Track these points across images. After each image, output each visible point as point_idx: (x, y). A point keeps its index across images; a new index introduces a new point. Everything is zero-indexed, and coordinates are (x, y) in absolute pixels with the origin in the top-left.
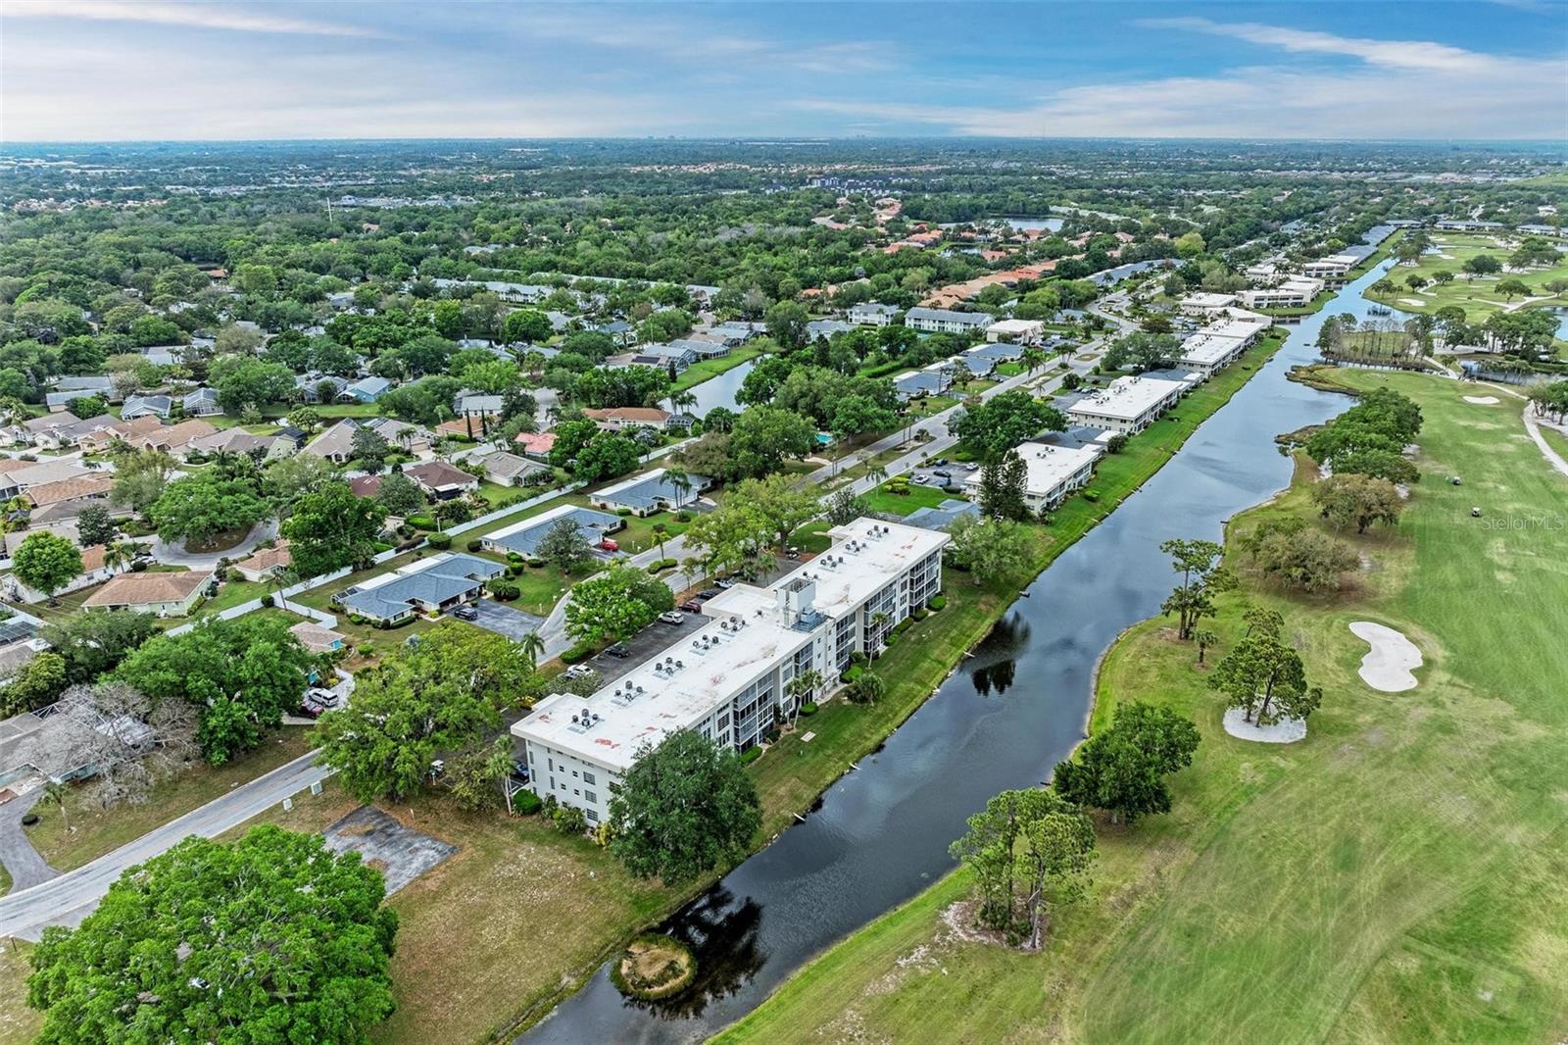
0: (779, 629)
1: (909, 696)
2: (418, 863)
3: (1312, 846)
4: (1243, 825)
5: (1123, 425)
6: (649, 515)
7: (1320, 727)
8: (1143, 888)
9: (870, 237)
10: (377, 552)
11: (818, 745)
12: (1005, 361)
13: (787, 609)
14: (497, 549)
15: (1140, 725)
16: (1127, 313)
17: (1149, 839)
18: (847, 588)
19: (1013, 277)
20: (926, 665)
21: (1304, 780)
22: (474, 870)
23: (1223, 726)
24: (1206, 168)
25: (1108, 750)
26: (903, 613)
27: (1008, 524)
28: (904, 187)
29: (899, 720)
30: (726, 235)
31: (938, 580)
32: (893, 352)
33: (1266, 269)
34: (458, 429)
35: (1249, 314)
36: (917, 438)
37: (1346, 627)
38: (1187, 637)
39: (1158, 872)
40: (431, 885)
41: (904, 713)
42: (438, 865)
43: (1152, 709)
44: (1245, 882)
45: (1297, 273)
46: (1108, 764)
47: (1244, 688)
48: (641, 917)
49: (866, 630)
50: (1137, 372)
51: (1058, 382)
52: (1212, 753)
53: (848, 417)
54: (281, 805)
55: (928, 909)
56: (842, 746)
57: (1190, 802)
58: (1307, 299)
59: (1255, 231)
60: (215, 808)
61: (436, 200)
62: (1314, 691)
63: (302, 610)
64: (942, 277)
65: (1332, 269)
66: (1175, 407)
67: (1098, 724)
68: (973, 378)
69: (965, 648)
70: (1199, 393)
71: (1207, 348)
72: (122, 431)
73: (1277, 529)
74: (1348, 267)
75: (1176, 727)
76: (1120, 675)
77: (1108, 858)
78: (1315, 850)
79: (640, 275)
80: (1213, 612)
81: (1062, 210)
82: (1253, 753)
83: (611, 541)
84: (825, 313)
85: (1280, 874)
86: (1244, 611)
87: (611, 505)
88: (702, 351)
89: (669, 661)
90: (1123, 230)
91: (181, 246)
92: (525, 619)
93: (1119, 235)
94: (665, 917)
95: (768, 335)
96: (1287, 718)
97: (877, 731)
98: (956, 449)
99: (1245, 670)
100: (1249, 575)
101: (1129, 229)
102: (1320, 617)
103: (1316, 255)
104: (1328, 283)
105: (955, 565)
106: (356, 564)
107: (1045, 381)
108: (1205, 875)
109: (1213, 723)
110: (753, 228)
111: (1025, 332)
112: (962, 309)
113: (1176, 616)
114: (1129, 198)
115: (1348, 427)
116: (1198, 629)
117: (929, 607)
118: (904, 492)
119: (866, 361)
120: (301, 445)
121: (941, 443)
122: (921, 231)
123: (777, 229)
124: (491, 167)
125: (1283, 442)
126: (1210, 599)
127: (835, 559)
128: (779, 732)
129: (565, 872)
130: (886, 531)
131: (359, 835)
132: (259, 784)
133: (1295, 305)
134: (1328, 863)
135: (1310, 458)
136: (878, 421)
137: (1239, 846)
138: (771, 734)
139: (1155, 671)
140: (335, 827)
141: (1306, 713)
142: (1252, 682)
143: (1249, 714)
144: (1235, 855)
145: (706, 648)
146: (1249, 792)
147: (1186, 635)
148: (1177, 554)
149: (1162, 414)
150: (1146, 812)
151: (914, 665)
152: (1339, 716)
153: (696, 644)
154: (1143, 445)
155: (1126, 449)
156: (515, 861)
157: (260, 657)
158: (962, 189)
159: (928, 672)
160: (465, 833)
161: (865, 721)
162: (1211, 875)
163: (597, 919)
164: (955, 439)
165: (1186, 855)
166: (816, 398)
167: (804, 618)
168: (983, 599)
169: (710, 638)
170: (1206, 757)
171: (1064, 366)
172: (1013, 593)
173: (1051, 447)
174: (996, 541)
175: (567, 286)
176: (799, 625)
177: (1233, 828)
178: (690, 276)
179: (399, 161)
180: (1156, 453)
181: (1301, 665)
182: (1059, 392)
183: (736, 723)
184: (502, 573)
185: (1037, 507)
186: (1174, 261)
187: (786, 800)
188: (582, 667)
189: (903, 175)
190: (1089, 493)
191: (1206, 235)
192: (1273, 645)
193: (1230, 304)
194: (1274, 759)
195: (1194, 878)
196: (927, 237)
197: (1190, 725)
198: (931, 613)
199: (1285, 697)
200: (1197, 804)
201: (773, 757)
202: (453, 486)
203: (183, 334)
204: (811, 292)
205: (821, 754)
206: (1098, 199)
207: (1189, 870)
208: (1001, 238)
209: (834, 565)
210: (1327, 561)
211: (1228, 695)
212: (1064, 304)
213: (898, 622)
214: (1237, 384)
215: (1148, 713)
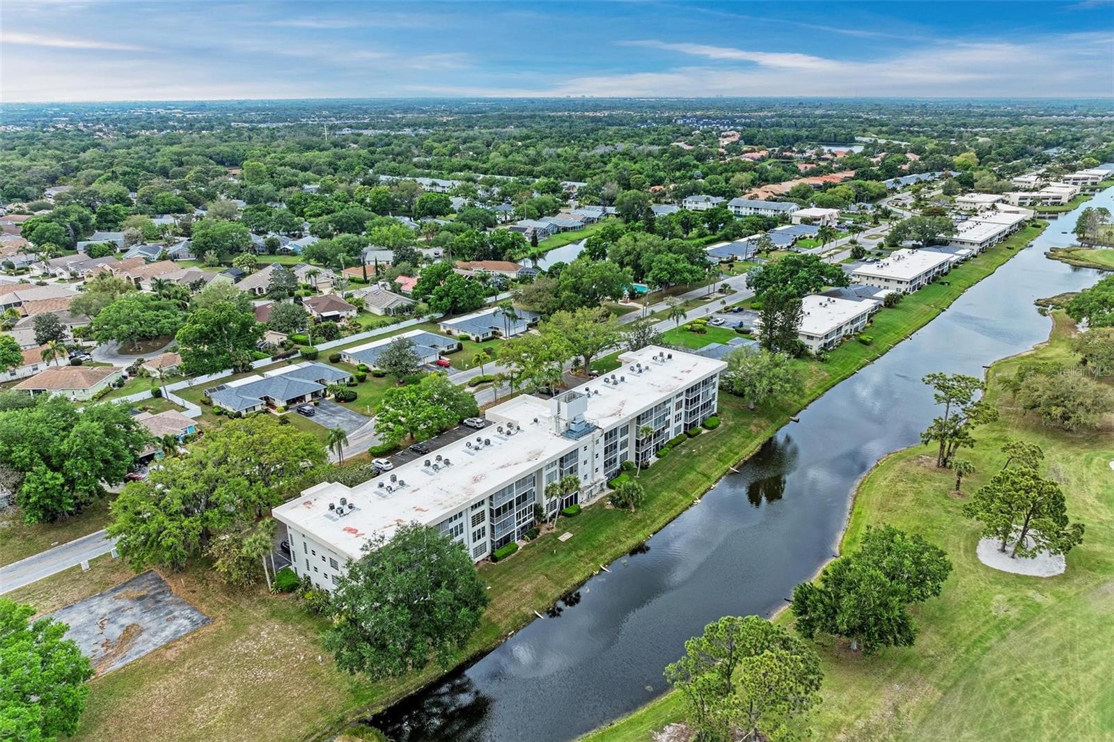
0: (550, 436)
1: (670, 504)
2: (168, 632)
3: (1074, 696)
4: (994, 663)
5: (899, 286)
6: (483, 341)
7: (1080, 563)
8: (877, 726)
9: (712, 154)
10: (256, 359)
11: (572, 546)
12: (805, 238)
13: (558, 418)
14: (352, 361)
15: (889, 549)
16: (909, 207)
17: (889, 671)
18: (623, 404)
19: (819, 181)
20: (691, 476)
21: (1063, 619)
22: (217, 641)
23: (976, 554)
24: (982, 115)
25: (849, 575)
26: (678, 429)
27: (783, 355)
28: (744, 125)
29: (656, 526)
30: (601, 150)
31: (715, 403)
32: (713, 228)
33: (1031, 178)
34: (356, 273)
35: (1014, 209)
36: (721, 291)
37: (1106, 465)
38: (945, 465)
39: (896, 709)
40: (171, 655)
41: (662, 520)
42: (186, 635)
43: (903, 535)
44: (993, 731)
45: (1057, 181)
46: (849, 590)
47: (1000, 520)
48: (356, 706)
49: (637, 442)
50: (915, 247)
51: (848, 254)
52: (963, 581)
53: (661, 270)
54: (79, 566)
55: (643, 728)
56: (595, 548)
57: (937, 632)
58: (1065, 200)
59: (1020, 154)
60: (28, 563)
61: (408, 131)
62: (1075, 526)
63: (178, 400)
64: (763, 179)
65: (1087, 179)
66: (946, 274)
67: (849, 543)
68: (775, 249)
69: (731, 463)
70: (967, 265)
71: (975, 232)
72: (114, 267)
73: (1037, 371)
74: (1101, 178)
75: (926, 554)
76: (876, 497)
77: (842, 689)
78: (1078, 701)
79: (530, 173)
80: (971, 443)
81: (865, 139)
82: (1007, 585)
83: (446, 359)
84: (666, 203)
85: (1036, 727)
86: (1004, 444)
87: (455, 332)
88: (562, 225)
89: (439, 458)
90: (913, 151)
91: (218, 154)
92: (354, 417)
93: (909, 155)
94: (380, 709)
95: (617, 216)
96: (1046, 552)
97: (633, 535)
98: (752, 300)
99: (1003, 501)
100: (1008, 413)
101: (918, 151)
102: (1079, 454)
103: (1073, 170)
104: (1083, 190)
105: (731, 390)
106: (236, 367)
107: (836, 253)
108: (948, 717)
109: (966, 551)
110: (622, 147)
111: (824, 217)
112: (775, 200)
113: (935, 446)
114: (918, 132)
115: (1106, 290)
116: (956, 458)
117: (703, 426)
118: (701, 331)
119: (690, 235)
120: (237, 280)
121: (741, 295)
122: (753, 151)
123: (641, 147)
124: (451, 112)
125: (1042, 306)
126: (970, 431)
127: (618, 378)
128: (538, 531)
129: (296, 653)
130: (670, 357)
131: (132, 599)
132: (76, 544)
133: (1054, 204)
134: (1094, 719)
135: (1068, 317)
136: (686, 275)
137: (989, 687)
138: (530, 532)
139: (910, 496)
140: (115, 590)
141: (1067, 548)
142: (1009, 513)
143: (1004, 544)
144: (984, 698)
145: (477, 449)
146: (1001, 626)
147: (944, 464)
148: (940, 387)
149: (934, 279)
150: (888, 644)
151: (681, 476)
152: (1101, 553)
153: (469, 445)
154: (916, 302)
155: (900, 305)
156: (256, 637)
157: (84, 434)
158: (789, 126)
159: (692, 483)
160: (223, 605)
161: (623, 525)
162: (955, 720)
163: (311, 706)
164: (751, 293)
165: (928, 693)
166: (639, 256)
167: (573, 427)
168: (755, 421)
169: (483, 440)
170: (958, 586)
171: (853, 242)
172: (784, 418)
173: (832, 299)
174: (770, 370)
175: (475, 182)
176: (569, 433)
177: (983, 666)
178: (567, 175)
179: (392, 110)
180: (927, 309)
181: (1063, 499)
182: (847, 261)
183: (492, 521)
184: (347, 380)
185: (815, 347)
186: (952, 173)
187: (529, 597)
188: (383, 460)
189: (745, 118)
190: (863, 337)
191: (980, 155)
192: (1034, 477)
193: (998, 201)
194: (1030, 593)
195: (936, 720)
196: (757, 155)
197: (942, 554)
198: (705, 431)
199: (1044, 530)
200: (944, 635)
201: (528, 553)
202: (336, 313)
203: (190, 206)
204: (657, 188)
205: (573, 554)
206: (895, 132)
207: (931, 710)
208: (814, 157)
209: (615, 383)
210: (1089, 401)
211: (985, 525)
212: (858, 198)
213: (672, 436)
214: (1002, 260)
215: (898, 538)
